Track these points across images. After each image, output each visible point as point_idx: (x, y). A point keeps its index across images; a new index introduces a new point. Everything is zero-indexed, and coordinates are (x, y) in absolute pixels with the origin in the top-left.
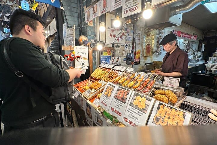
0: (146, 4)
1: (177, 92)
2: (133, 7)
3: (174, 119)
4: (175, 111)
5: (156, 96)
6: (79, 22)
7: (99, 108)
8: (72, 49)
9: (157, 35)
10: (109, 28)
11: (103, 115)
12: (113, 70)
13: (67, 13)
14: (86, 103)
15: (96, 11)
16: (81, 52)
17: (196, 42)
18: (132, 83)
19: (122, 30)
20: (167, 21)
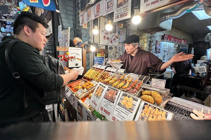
0: (135, 10)
1: (162, 92)
2: (124, 13)
3: (157, 118)
4: (158, 111)
5: (143, 96)
6: (74, 24)
7: (90, 107)
8: (66, 50)
9: (149, 38)
10: (103, 31)
11: (93, 114)
12: (105, 70)
13: (63, 16)
14: (78, 102)
15: (90, 15)
16: (75, 53)
17: (186, 46)
18: (122, 84)
19: (115, 33)
20: (157, 26)
